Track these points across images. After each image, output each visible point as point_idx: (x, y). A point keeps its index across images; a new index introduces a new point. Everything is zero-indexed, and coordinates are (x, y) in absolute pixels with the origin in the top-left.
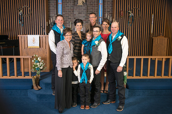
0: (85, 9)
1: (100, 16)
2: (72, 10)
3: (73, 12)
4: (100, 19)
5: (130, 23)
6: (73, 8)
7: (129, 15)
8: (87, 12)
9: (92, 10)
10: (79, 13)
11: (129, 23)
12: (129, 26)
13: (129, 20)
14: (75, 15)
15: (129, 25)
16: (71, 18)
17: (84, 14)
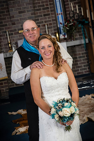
0: (29, 4)
1: (59, 12)
2: (5, 8)
3: (8, 11)
4: (60, 16)
6: (7, 5)
8: (34, 8)
9: (42, 2)
10: (20, 12)
14: (13, 17)
16: (6, 25)
17: (30, 13)
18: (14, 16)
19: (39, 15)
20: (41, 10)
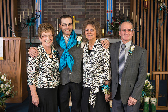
3: (62, 1)
4: (109, 14)
5: (160, 19)
7: (159, 7)
8: (86, 2)
11: (159, 21)
12: (159, 26)
13: (159, 15)
15: (159, 23)
17: (82, 5)
18: (66, 6)
19: (89, 9)
20: (92, 5)
